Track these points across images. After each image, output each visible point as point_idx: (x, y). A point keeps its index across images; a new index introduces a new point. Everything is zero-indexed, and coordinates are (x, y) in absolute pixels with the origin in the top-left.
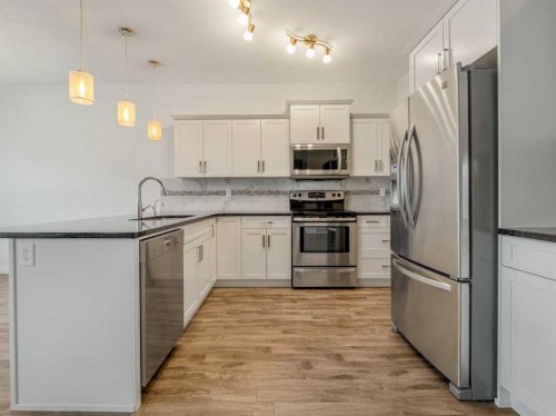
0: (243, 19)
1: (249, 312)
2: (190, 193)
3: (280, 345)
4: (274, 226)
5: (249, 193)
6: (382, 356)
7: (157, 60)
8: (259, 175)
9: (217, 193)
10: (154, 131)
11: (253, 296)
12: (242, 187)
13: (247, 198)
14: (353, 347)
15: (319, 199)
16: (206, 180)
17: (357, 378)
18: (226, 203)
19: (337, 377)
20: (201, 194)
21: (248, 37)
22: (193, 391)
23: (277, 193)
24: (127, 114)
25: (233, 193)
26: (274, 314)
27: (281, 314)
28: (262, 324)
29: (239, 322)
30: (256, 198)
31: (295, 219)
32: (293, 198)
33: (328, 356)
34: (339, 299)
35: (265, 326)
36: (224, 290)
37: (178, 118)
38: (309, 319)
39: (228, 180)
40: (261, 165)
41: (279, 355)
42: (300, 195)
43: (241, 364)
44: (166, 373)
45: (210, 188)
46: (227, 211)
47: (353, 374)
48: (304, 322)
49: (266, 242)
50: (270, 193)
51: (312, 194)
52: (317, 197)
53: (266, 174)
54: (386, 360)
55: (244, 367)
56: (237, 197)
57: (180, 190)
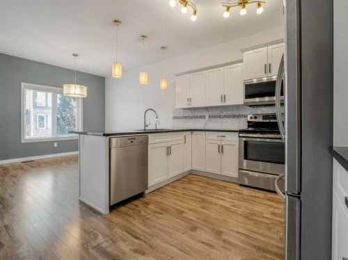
0: (184, 10)
1: (195, 191)
2: (186, 117)
3: (192, 213)
4: (226, 139)
5: (220, 117)
6: (254, 246)
7: (164, 46)
8: (223, 104)
9: (201, 117)
10: (163, 85)
11: (207, 183)
12: (215, 113)
13: (218, 120)
14: (238, 232)
15: (272, 121)
16: (195, 109)
17: (216, 249)
18: (206, 123)
19: (203, 243)
20: (191, 118)
21: (194, 18)
22: (130, 216)
23: (240, 116)
24: (143, 78)
25: (210, 117)
26: (208, 196)
27: (212, 197)
28: (194, 199)
29: (184, 194)
30: (225, 120)
31: (241, 135)
32: (249, 119)
33: (213, 230)
34: (269, 200)
35: (195, 201)
36: (193, 176)
37: (177, 75)
38: (228, 205)
39: (207, 109)
40: (223, 98)
41: (185, 218)
42: (256, 118)
43: (161, 214)
44: (129, 205)
45: (198, 114)
46: (207, 128)
47: (216, 246)
48: (222, 206)
49: (221, 149)
50: (234, 116)
51: (265, 117)
52: (270, 119)
53: (228, 103)
54: (254, 250)
55: (161, 216)
56: (213, 120)
57: (181, 115)
